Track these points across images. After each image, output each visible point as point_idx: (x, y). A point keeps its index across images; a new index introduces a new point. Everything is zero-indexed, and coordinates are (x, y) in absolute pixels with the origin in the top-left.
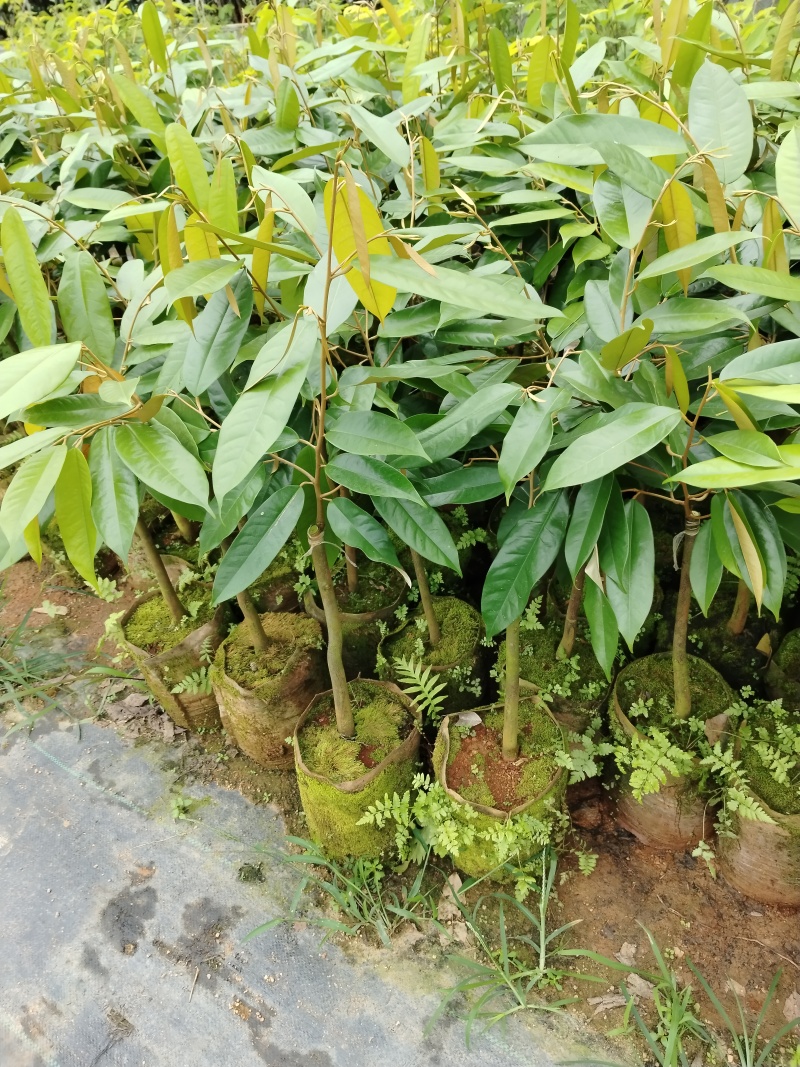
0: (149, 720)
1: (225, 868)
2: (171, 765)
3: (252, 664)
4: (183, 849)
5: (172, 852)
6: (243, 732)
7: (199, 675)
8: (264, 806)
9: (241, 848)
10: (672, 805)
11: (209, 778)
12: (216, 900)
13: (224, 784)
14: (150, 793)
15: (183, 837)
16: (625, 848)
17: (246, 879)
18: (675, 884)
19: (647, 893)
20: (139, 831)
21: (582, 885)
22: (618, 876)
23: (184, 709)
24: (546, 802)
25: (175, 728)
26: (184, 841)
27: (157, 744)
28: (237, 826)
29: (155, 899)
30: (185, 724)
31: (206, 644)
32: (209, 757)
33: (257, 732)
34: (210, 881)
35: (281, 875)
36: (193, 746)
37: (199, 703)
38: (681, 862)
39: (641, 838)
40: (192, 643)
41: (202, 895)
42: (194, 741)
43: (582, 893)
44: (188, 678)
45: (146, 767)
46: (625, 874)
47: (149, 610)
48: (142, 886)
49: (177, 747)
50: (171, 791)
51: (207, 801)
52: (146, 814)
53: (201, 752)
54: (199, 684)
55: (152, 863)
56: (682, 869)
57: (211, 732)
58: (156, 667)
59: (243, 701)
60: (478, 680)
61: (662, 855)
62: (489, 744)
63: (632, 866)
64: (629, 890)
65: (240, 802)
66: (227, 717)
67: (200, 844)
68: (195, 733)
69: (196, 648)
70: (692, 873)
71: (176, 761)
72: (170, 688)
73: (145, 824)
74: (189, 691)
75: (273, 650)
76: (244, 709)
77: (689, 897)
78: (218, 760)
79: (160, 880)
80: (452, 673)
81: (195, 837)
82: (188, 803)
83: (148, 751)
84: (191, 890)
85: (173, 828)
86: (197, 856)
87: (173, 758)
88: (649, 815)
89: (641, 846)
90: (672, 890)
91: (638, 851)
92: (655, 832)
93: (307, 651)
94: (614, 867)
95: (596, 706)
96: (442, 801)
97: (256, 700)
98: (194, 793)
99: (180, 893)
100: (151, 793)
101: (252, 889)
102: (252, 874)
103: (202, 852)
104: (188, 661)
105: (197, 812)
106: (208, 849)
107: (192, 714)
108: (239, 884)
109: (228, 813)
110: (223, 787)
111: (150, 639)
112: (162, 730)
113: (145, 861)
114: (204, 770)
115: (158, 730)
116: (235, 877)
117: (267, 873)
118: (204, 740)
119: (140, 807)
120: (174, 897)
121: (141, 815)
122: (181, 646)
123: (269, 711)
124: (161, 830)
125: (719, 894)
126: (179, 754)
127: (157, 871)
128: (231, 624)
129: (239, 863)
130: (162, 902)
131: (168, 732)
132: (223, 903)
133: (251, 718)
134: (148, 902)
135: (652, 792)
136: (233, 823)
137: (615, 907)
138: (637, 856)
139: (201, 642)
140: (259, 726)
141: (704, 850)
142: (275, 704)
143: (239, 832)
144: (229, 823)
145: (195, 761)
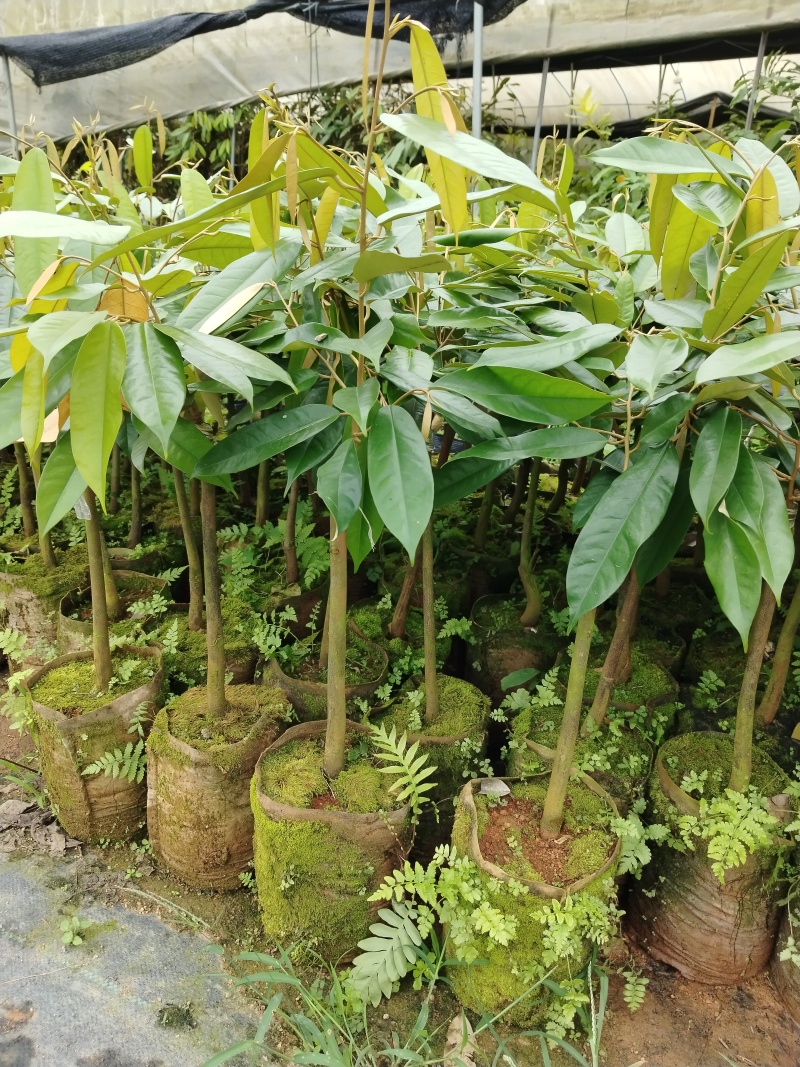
0: (32, 830)
1: (138, 1009)
2: (61, 882)
3: (203, 731)
4: (77, 986)
5: (59, 989)
6: (177, 828)
7: (123, 753)
8: (192, 934)
9: (161, 984)
10: (731, 912)
11: (114, 899)
12: (125, 1052)
13: (136, 906)
14: (30, 915)
15: (75, 970)
16: (666, 984)
17: (169, 1024)
18: (735, 1027)
19: (706, 1037)
20: (10, 962)
21: (626, 1028)
22: (666, 1016)
23: (90, 805)
24: (605, 882)
25: (66, 841)
26: (77, 975)
27: (41, 859)
28: (154, 956)
29: (31, 1053)
30: (84, 832)
31: (140, 709)
32: (114, 875)
33: (197, 825)
34: (116, 1028)
35: (219, 1020)
36: (91, 862)
37: (110, 799)
38: (736, 1000)
39: (684, 970)
40: (122, 708)
41: (103, 1047)
42: (92, 857)
43: (627, 1039)
44: (109, 756)
45: (24, 884)
46: (674, 1015)
47: (64, 674)
48: (12, 1035)
49: (68, 863)
50: (61, 912)
51: (111, 925)
52: (21, 940)
53: (103, 868)
54: (121, 766)
55: (28, 1003)
56: (738, 1009)
57: (117, 846)
58: (70, 735)
59: (192, 771)
60: (488, 761)
61: (712, 991)
62: (522, 818)
63: (679, 1005)
64: (683, 1032)
65: (157, 928)
66: (157, 808)
67: (101, 979)
68: (94, 846)
69: (125, 715)
70: (751, 1014)
71: (67, 878)
72: (81, 769)
73: (21, 954)
74: (107, 772)
75: (232, 716)
76: (189, 785)
77: (756, 1043)
78: (128, 877)
79: (39, 1027)
80: (460, 747)
81: (94, 969)
82: (85, 925)
83: (28, 867)
84: (86, 1039)
85: (62, 958)
86: (96, 994)
87: (63, 875)
88: (697, 934)
89: (685, 981)
90: (734, 1032)
91: (682, 988)
92: (704, 957)
93: (276, 719)
94: (659, 1006)
95: (640, 783)
96: (472, 882)
97: (211, 770)
98: (92, 916)
99: (70, 1043)
100: (32, 915)
101: (178, 1038)
102: (179, 1018)
103: (105, 989)
104: (112, 732)
105: (98, 938)
106: (113, 986)
107: (99, 815)
108: (160, 1031)
109: (141, 941)
110: (133, 911)
111: (64, 703)
112: (49, 843)
113: (17, 1001)
114: (107, 889)
115: (42, 841)
116: (153, 1021)
117: (199, 1017)
118: (106, 856)
119: (15, 932)
120: (59, 1050)
121: (14, 942)
122: (109, 708)
123: (223, 789)
124: (44, 962)
125: (789, 1038)
126: (72, 870)
127: (36, 1015)
128: (172, 694)
129: (160, 1002)
130: (40, 1058)
131: (58, 843)
132: (135, 1056)
133: (195, 799)
134: (18, 1060)
135: (737, 864)
136: (149, 952)
137: (671, 1054)
138: (683, 994)
139: (133, 708)
140: (202, 813)
141: (792, 953)
142: (232, 779)
143: (158, 964)
144: (143, 953)
145: (94, 878)
